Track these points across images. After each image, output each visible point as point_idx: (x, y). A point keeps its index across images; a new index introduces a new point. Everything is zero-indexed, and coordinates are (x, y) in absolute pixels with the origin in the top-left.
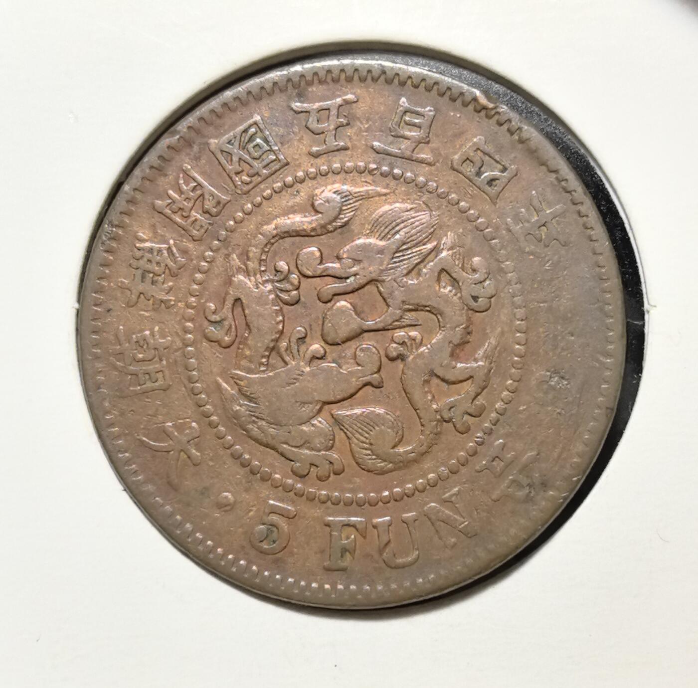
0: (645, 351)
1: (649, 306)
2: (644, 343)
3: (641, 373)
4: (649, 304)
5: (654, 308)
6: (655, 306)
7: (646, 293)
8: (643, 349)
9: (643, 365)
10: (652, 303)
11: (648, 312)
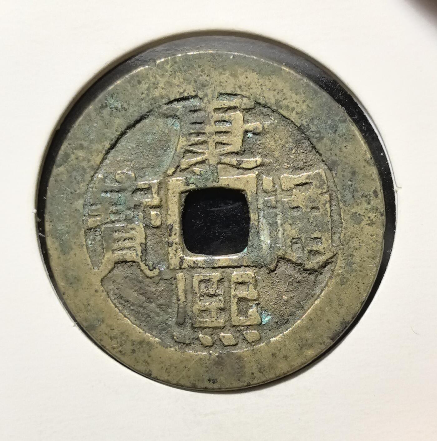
0: (396, 216)
1: (397, 188)
2: (395, 210)
3: (395, 230)
4: (397, 187)
5: (400, 189)
6: (401, 188)
7: (395, 180)
8: (395, 214)
9: (396, 224)
10: (399, 186)
11: (397, 192)
